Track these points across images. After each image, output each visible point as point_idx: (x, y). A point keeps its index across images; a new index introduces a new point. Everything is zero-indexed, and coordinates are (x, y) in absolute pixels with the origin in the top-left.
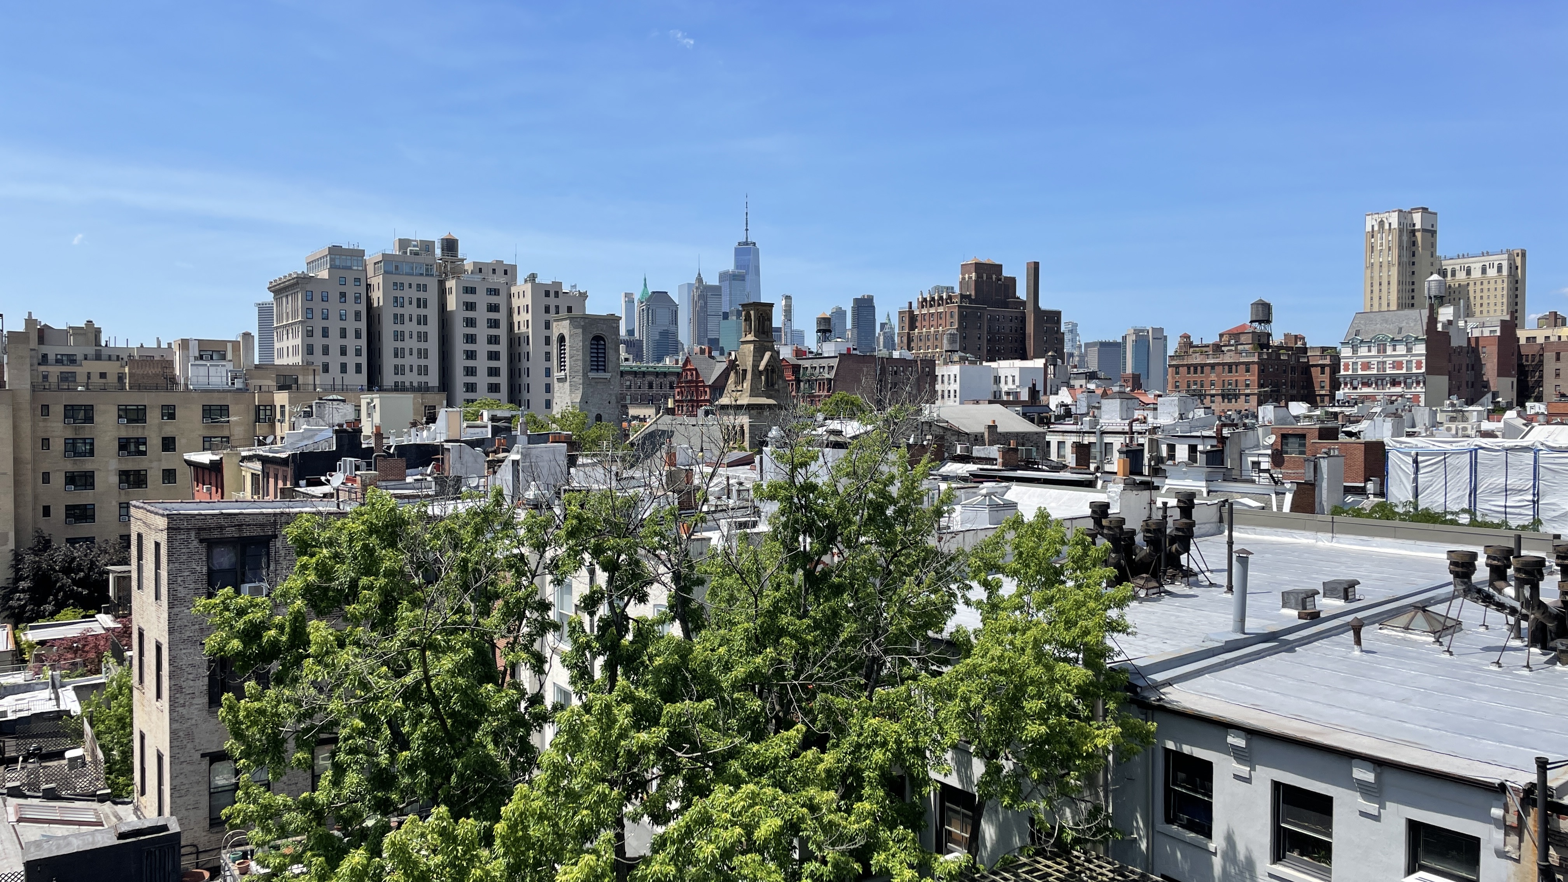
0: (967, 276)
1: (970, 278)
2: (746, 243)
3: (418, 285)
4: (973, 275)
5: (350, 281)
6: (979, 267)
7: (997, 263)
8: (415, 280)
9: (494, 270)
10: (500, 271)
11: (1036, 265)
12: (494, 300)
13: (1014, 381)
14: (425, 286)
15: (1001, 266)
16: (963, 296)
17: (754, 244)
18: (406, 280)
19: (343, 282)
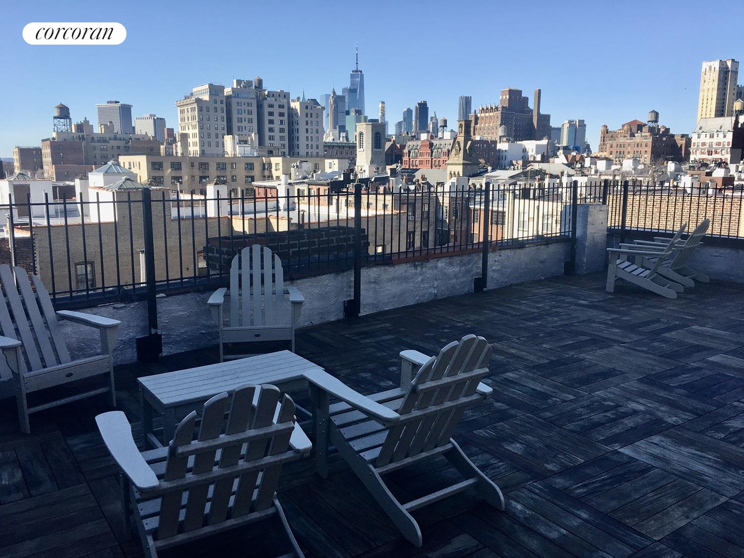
0: (504, 97)
1: (506, 98)
2: (357, 71)
3: (248, 103)
4: (508, 96)
5: (219, 102)
6: (511, 92)
7: (520, 89)
8: (246, 101)
9: (279, 95)
10: (282, 96)
11: (540, 91)
12: (281, 110)
13: (532, 151)
14: (251, 104)
15: (522, 91)
16: (503, 107)
17: (361, 71)
18: (243, 101)
19: (216, 102)
